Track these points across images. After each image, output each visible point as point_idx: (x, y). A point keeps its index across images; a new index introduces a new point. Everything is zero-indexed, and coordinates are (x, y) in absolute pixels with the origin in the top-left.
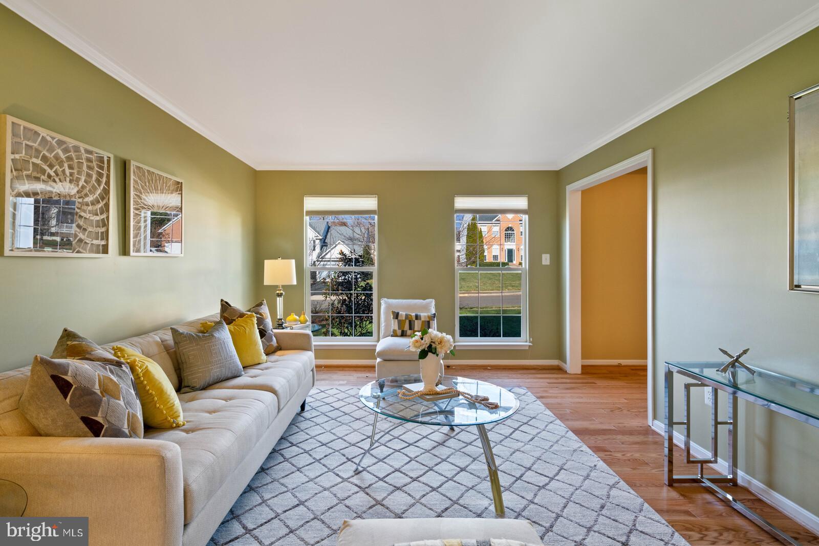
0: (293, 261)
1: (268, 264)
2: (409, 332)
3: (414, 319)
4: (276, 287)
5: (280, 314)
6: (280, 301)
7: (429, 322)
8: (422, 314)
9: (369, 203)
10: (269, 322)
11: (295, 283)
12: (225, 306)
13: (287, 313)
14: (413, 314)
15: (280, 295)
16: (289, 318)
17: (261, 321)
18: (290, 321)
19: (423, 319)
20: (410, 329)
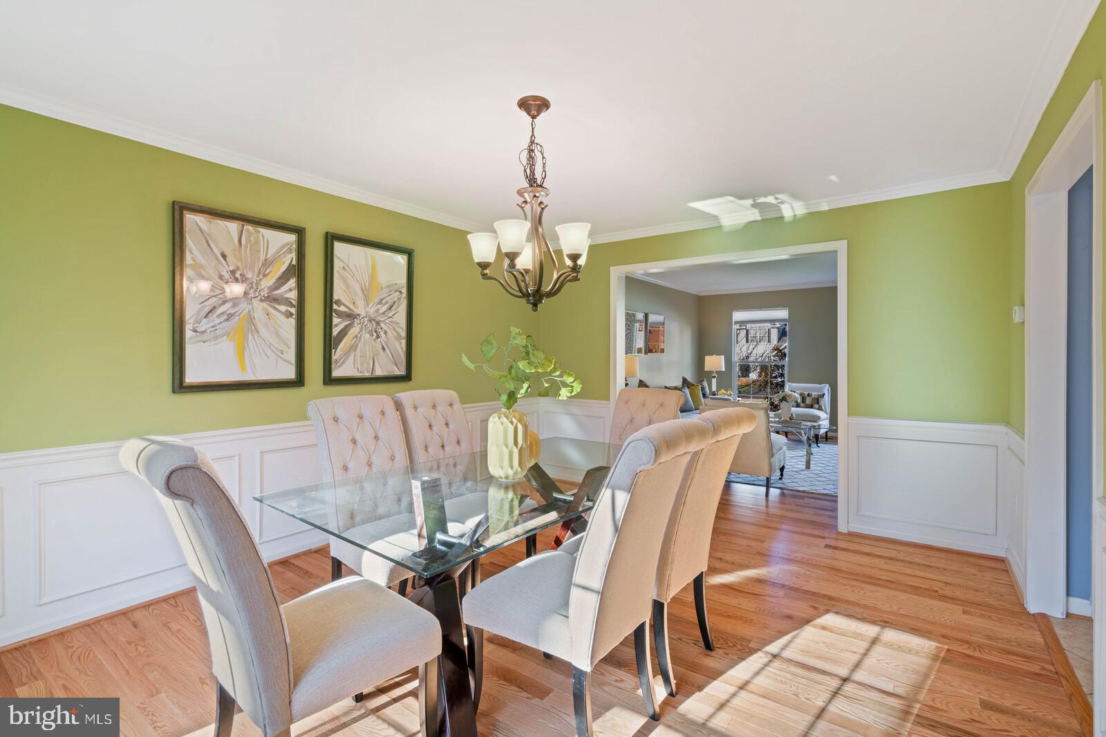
0: (723, 357)
1: (707, 358)
2: (802, 405)
3: (806, 395)
4: (712, 372)
5: (714, 389)
6: (714, 381)
7: (818, 399)
8: (813, 393)
9: (783, 314)
10: (707, 389)
11: (724, 370)
12: (685, 380)
13: (719, 389)
14: (806, 393)
15: (714, 377)
16: (720, 392)
17: (703, 389)
18: (720, 394)
19: (813, 396)
20: (803, 402)
